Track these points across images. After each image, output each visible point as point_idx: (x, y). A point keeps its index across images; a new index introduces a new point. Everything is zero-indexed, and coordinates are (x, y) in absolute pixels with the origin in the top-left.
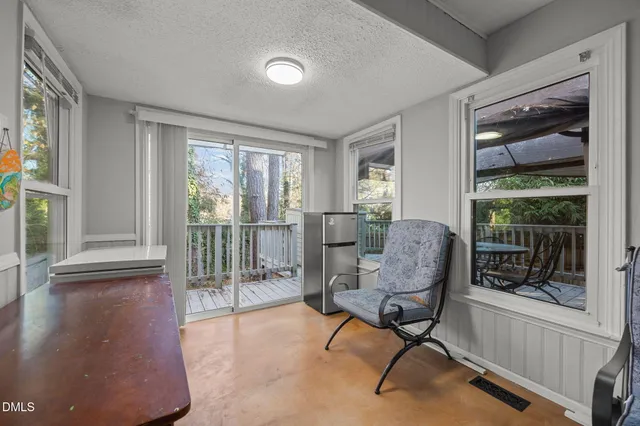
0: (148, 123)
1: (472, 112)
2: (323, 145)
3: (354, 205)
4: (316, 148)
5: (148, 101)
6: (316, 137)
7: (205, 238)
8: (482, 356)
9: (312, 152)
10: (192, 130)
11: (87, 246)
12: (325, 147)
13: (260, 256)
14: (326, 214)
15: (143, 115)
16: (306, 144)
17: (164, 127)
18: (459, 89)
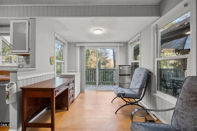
0: (78, 46)
1: (158, 29)
2: (122, 45)
3: (132, 63)
4: (120, 46)
5: (78, 42)
6: (120, 43)
7: (102, 73)
8: (158, 115)
9: (119, 47)
10: (87, 46)
11: (69, 72)
12: (123, 45)
13: (114, 78)
14: (119, 66)
15: (77, 45)
16: (117, 45)
17: (81, 47)
18: (153, 22)
